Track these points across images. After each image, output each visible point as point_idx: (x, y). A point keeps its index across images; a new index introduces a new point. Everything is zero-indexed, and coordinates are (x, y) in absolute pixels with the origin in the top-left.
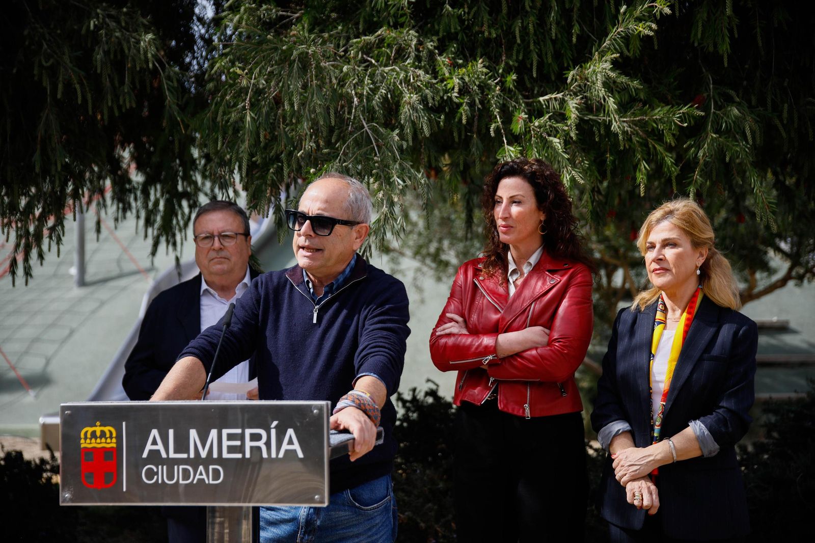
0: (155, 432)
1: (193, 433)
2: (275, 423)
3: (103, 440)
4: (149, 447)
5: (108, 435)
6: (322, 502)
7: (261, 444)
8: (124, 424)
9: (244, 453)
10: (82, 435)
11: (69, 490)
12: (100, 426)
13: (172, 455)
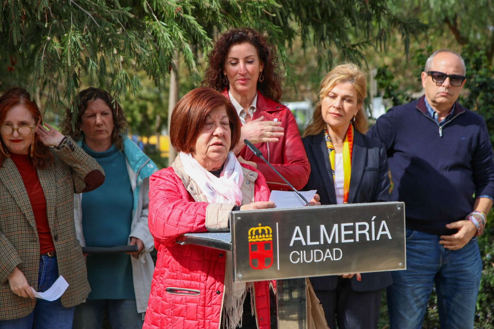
0: (297, 228)
1: (323, 227)
2: (374, 218)
3: (264, 236)
4: (294, 238)
5: (267, 232)
6: (404, 267)
7: (365, 232)
8: (277, 223)
9: (355, 239)
10: (249, 234)
11: (241, 272)
12: (261, 226)
13: (309, 243)
